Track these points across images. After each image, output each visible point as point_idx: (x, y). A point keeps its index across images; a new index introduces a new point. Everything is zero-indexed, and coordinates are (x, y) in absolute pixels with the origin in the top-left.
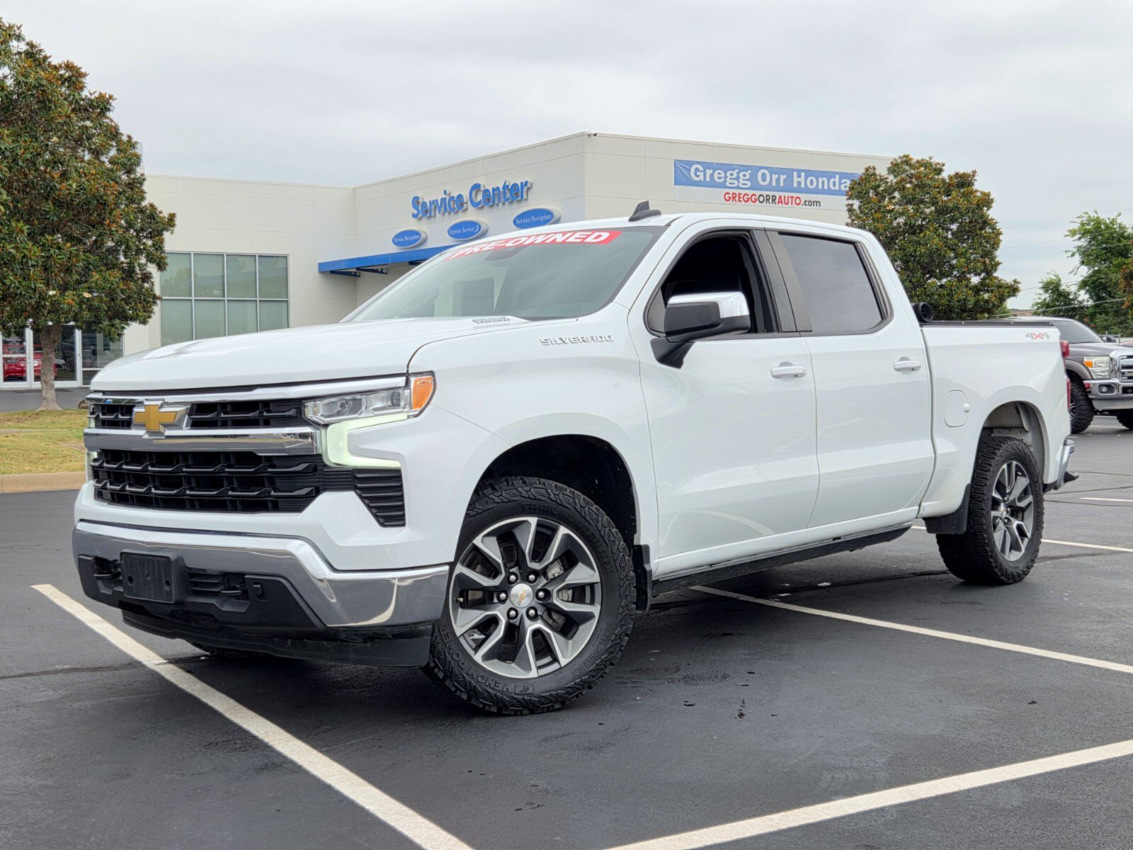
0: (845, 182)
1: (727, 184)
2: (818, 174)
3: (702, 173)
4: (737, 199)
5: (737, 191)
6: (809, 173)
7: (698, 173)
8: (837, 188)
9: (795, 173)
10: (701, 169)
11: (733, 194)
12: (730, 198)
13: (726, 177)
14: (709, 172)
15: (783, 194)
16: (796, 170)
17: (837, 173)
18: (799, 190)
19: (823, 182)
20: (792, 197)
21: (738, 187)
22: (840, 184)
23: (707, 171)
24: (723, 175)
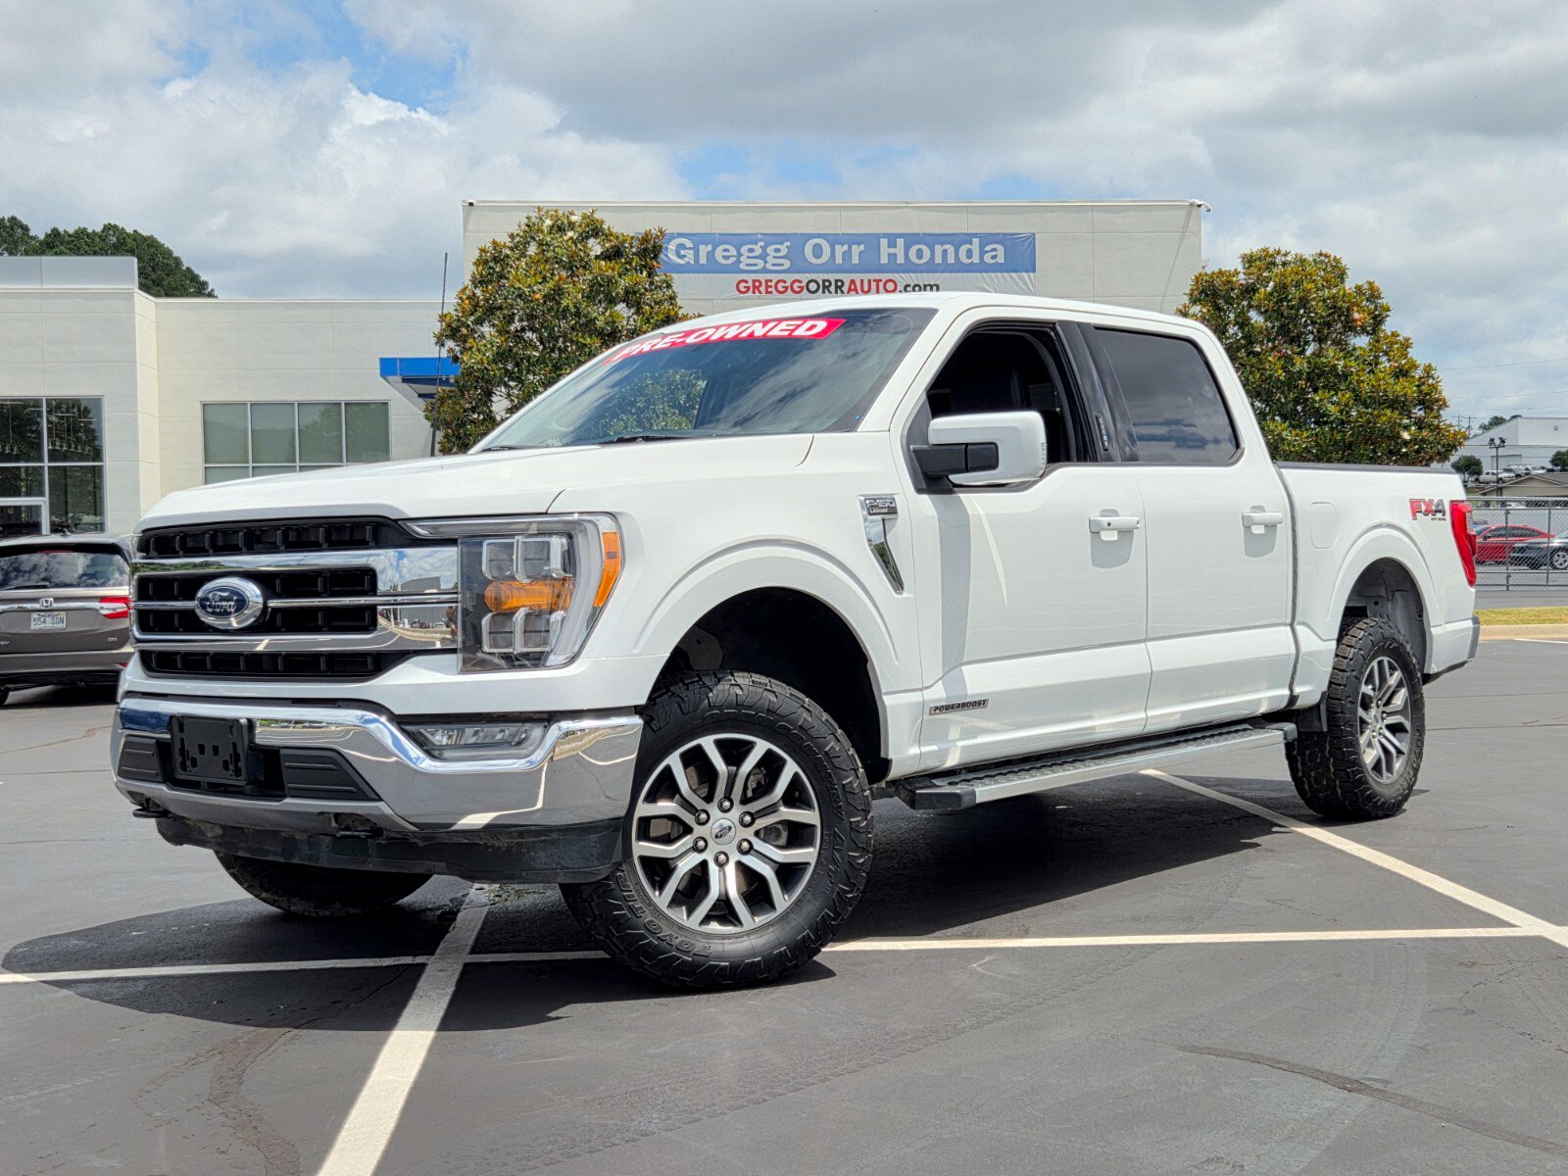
0: (995, 250)
1: (742, 266)
2: (931, 240)
3: (692, 252)
4: (763, 289)
5: (763, 277)
6: (911, 239)
7: (683, 252)
8: (976, 259)
9: (884, 242)
10: (689, 244)
11: (754, 281)
12: (748, 288)
13: (740, 255)
14: (704, 249)
15: (857, 277)
16: (885, 235)
17: (975, 235)
18: (893, 267)
19: (945, 252)
20: (878, 281)
21: (764, 270)
22: (982, 253)
23: (702, 247)
24: (733, 251)
